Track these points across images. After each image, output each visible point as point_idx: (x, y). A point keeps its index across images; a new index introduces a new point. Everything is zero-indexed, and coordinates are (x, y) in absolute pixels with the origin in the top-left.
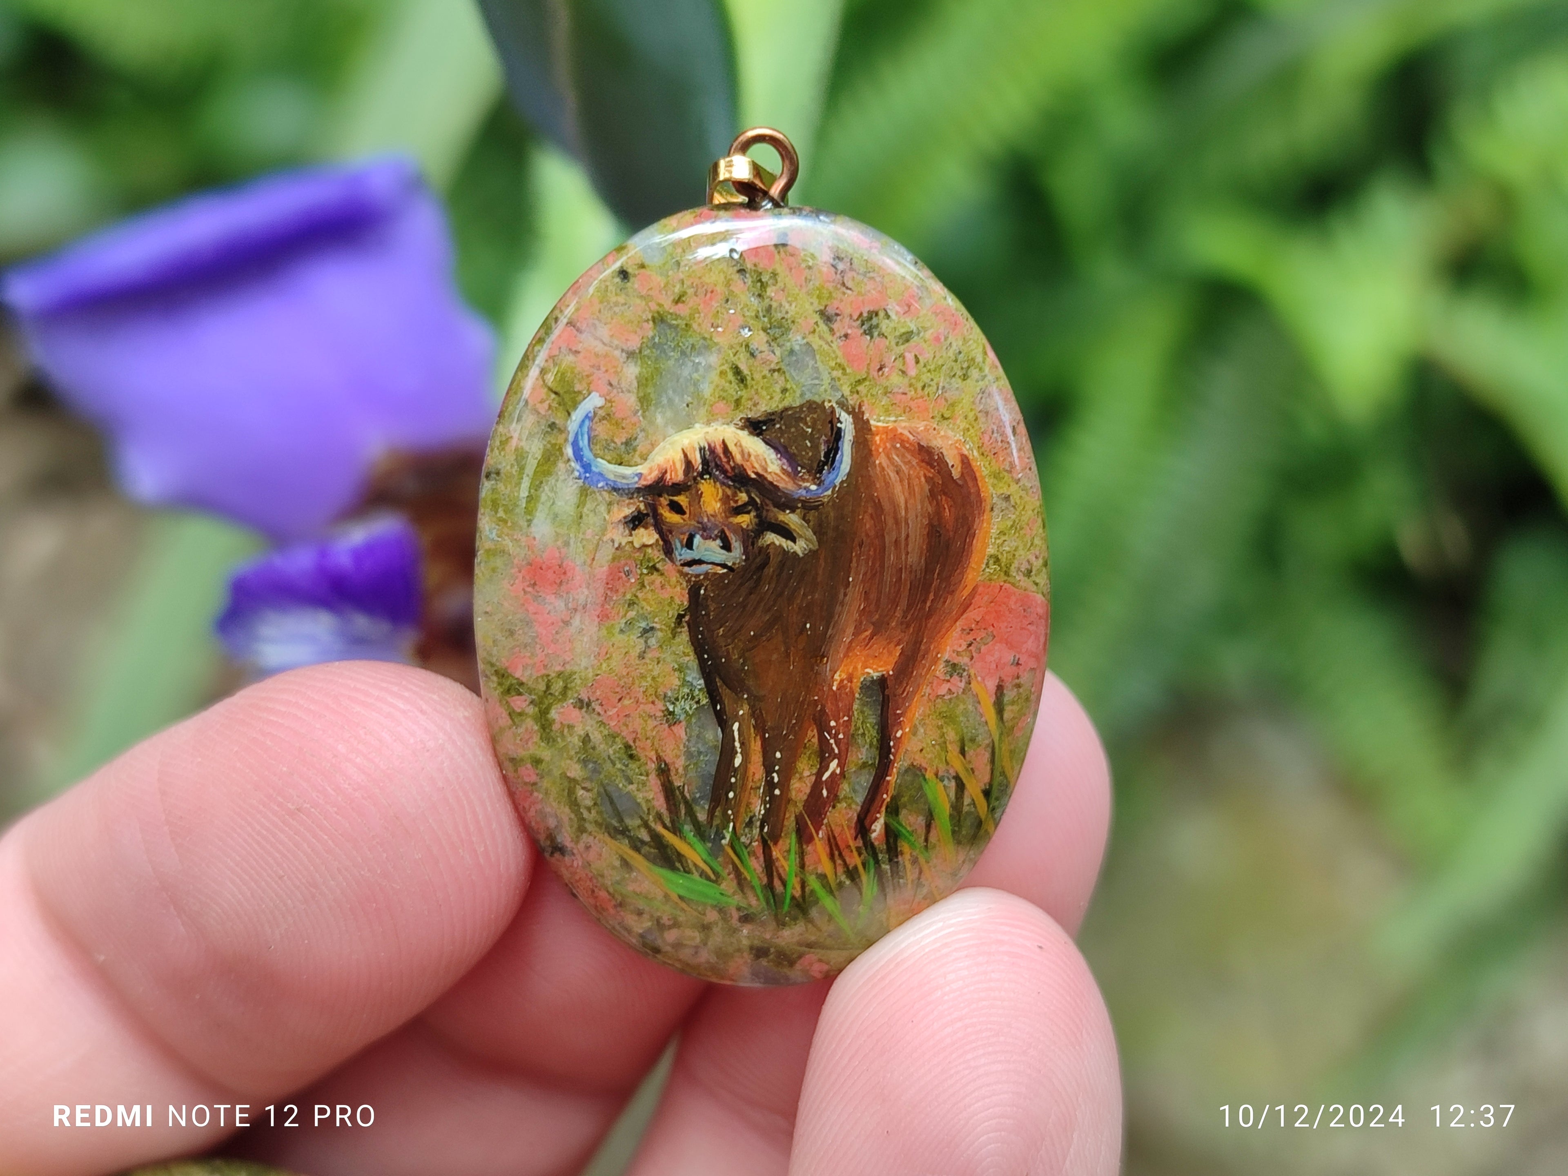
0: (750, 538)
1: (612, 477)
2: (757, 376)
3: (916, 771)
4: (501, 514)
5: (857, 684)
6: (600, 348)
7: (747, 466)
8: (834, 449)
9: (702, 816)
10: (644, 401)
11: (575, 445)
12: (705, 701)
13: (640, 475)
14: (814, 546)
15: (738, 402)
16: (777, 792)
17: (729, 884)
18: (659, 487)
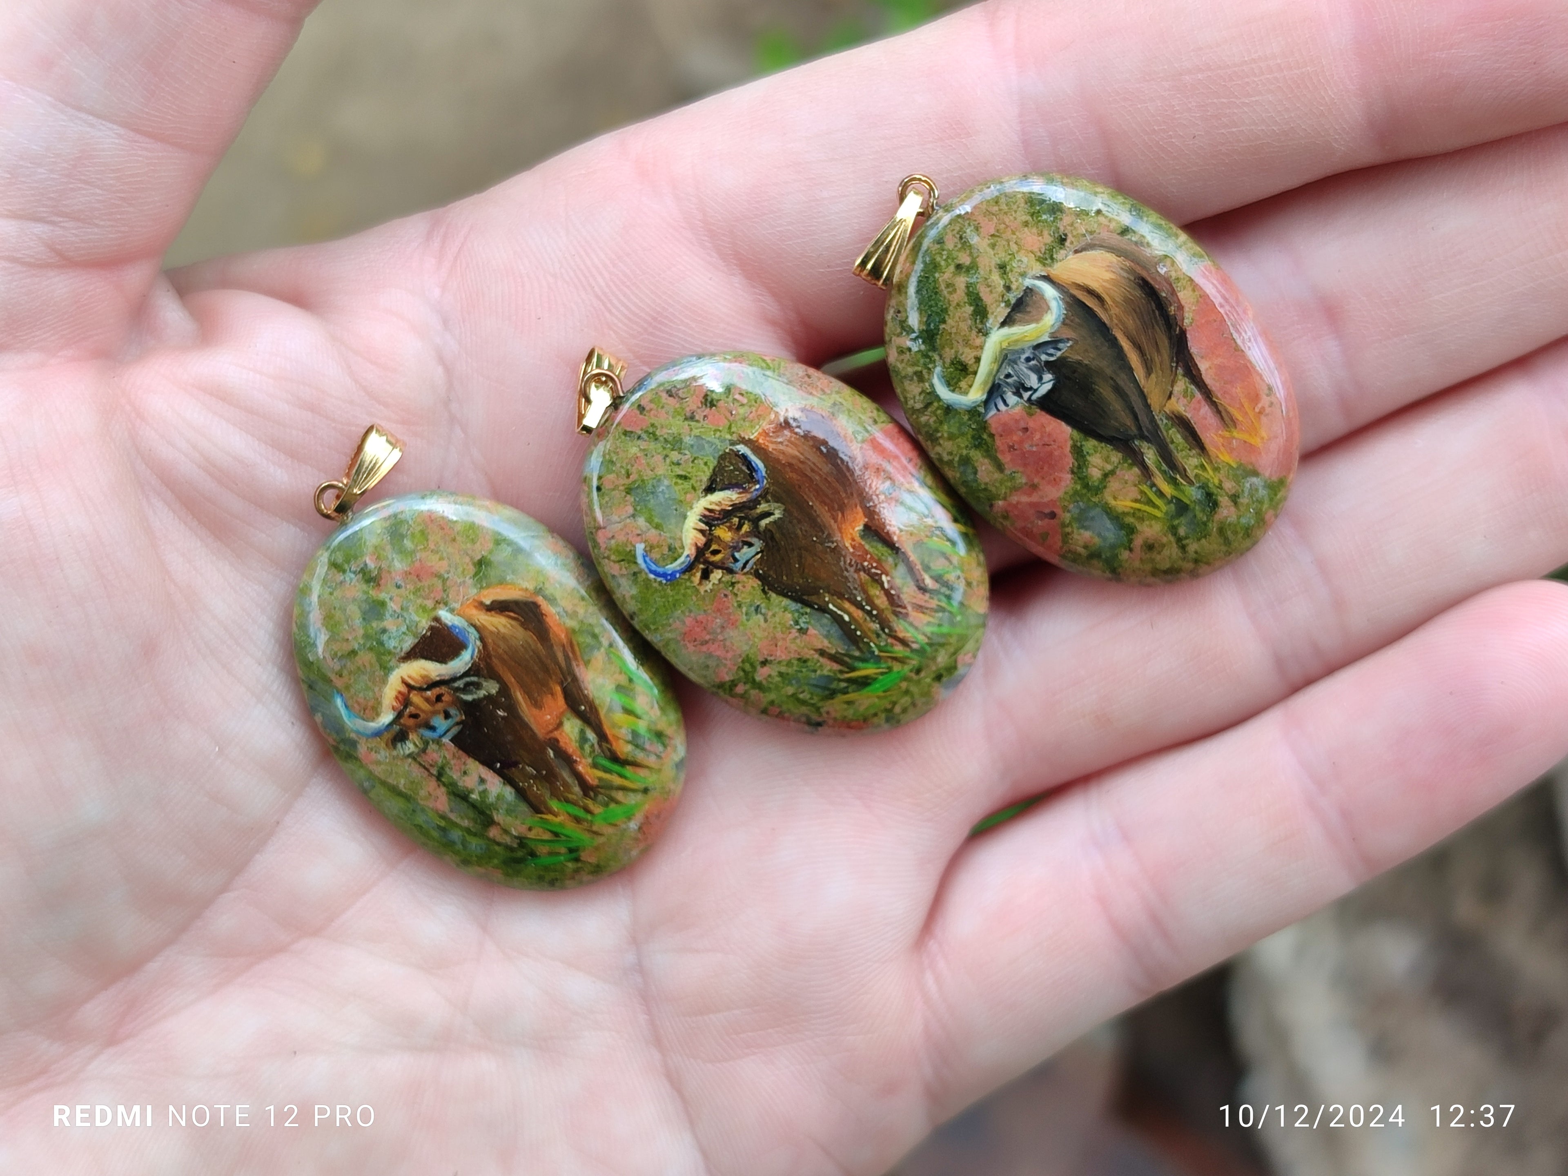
0: (756, 531)
1: (678, 568)
2: (690, 470)
3: (919, 544)
4: (652, 627)
5: (858, 539)
8: (749, 464)
9: (857, 653)
10: (658, 527)
11: (651, 572)
12: (808, 610)
13: (688, 556)
14: (783, 507)
15: (694, 488)
16: (875, 612)
17: (897, 667)
18: (701, 552)
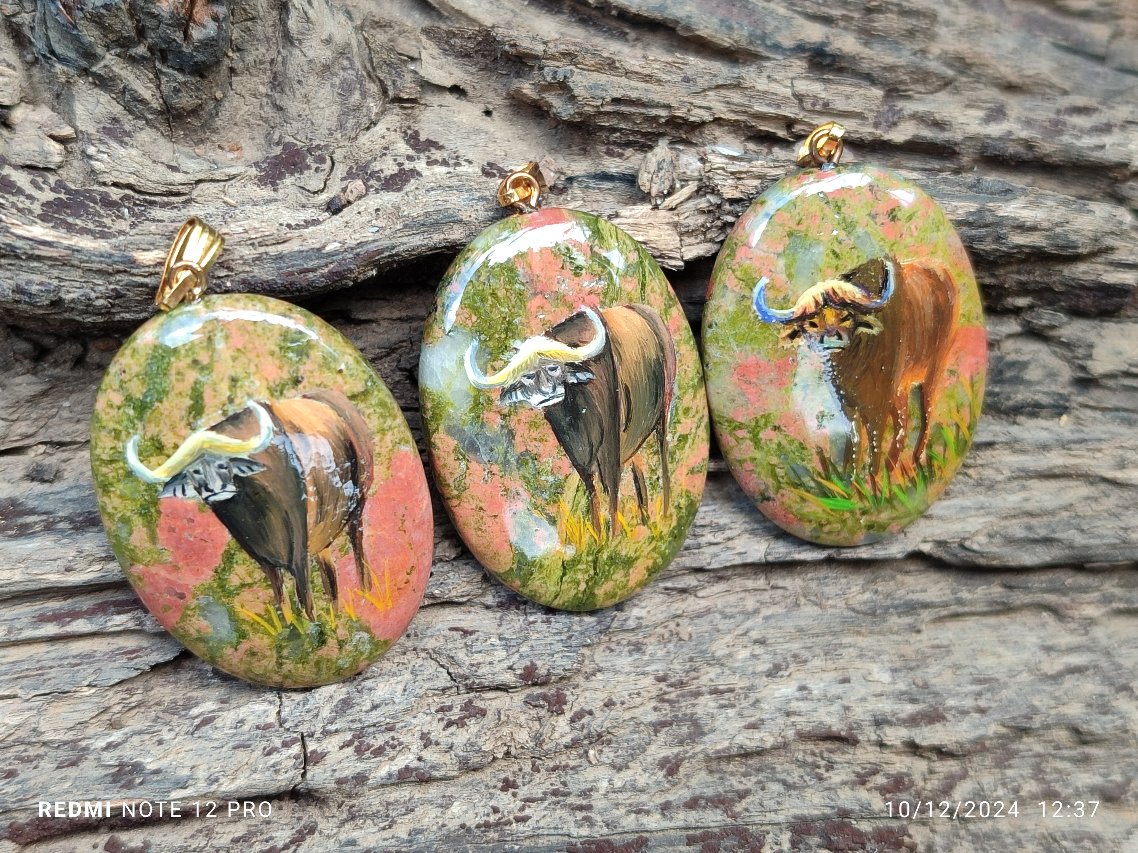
0: (851, 332)
1: (779, 316)
2: (844, 253)
3: (939, 426)
4: (721, 344)
5: (909, 391)
6: (763, 254)
7: (845, 297)
8: (886, 280)
9: (840, 469)
10: (790, 276)
11: (757, 304)
13: (793, 313)
14: (882, 329)
15: (837, 268)
16: (876, 450)
17: (855, 499)
18: (804, 317)
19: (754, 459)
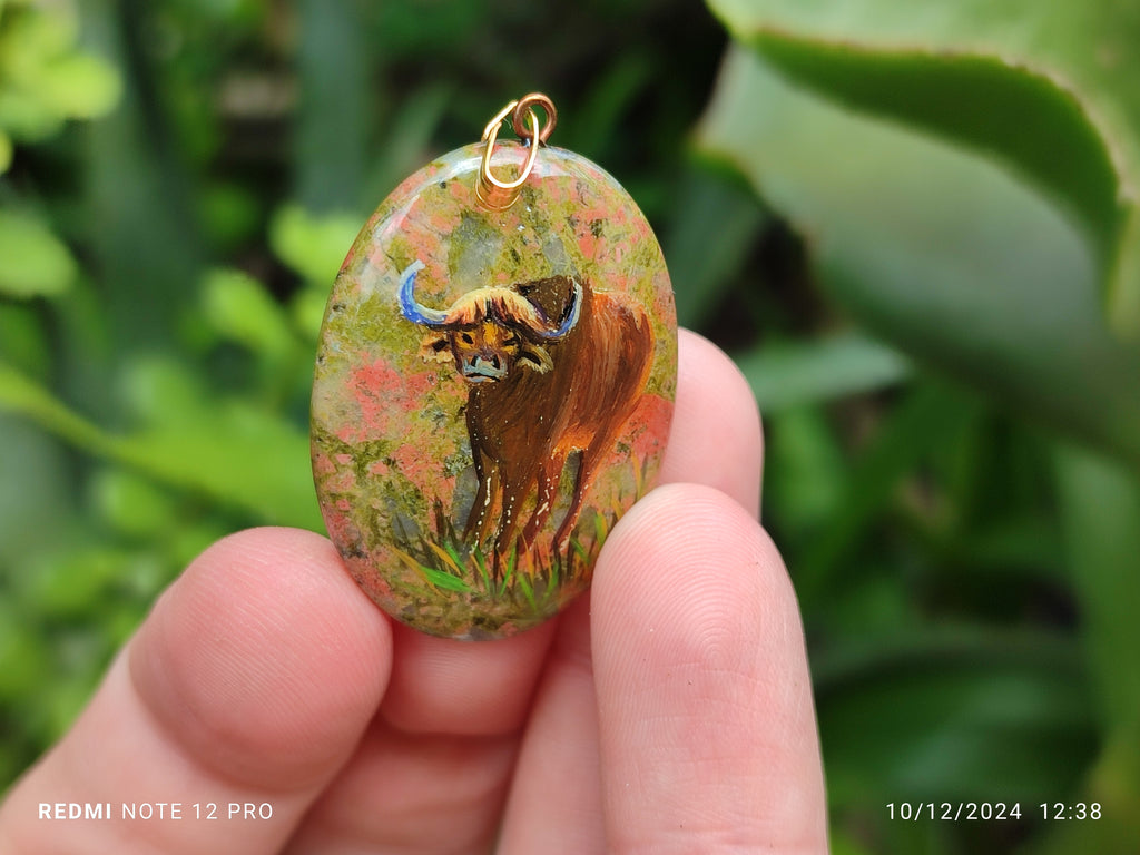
0: (512, 361)
1: (426, 316)
2: (527, 258)
3: (592, 510)
4: (344, 334)
5: (566, 455)
6: (424, 231)
7: (516, 315)
8: (570, 307)
9: (459, 536)
10: (452, 268)
11: (403, 293)
12: (471, 463)
13: (445, 316)
14: (552, 368)
15: (513, 274)
16: (509, 522)
17: (468, 579)
18: (457, 325)
19: (351, 497)
